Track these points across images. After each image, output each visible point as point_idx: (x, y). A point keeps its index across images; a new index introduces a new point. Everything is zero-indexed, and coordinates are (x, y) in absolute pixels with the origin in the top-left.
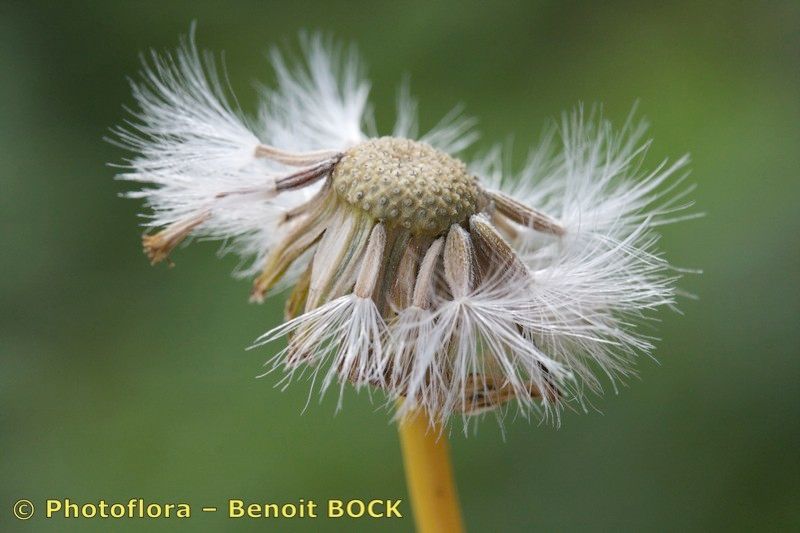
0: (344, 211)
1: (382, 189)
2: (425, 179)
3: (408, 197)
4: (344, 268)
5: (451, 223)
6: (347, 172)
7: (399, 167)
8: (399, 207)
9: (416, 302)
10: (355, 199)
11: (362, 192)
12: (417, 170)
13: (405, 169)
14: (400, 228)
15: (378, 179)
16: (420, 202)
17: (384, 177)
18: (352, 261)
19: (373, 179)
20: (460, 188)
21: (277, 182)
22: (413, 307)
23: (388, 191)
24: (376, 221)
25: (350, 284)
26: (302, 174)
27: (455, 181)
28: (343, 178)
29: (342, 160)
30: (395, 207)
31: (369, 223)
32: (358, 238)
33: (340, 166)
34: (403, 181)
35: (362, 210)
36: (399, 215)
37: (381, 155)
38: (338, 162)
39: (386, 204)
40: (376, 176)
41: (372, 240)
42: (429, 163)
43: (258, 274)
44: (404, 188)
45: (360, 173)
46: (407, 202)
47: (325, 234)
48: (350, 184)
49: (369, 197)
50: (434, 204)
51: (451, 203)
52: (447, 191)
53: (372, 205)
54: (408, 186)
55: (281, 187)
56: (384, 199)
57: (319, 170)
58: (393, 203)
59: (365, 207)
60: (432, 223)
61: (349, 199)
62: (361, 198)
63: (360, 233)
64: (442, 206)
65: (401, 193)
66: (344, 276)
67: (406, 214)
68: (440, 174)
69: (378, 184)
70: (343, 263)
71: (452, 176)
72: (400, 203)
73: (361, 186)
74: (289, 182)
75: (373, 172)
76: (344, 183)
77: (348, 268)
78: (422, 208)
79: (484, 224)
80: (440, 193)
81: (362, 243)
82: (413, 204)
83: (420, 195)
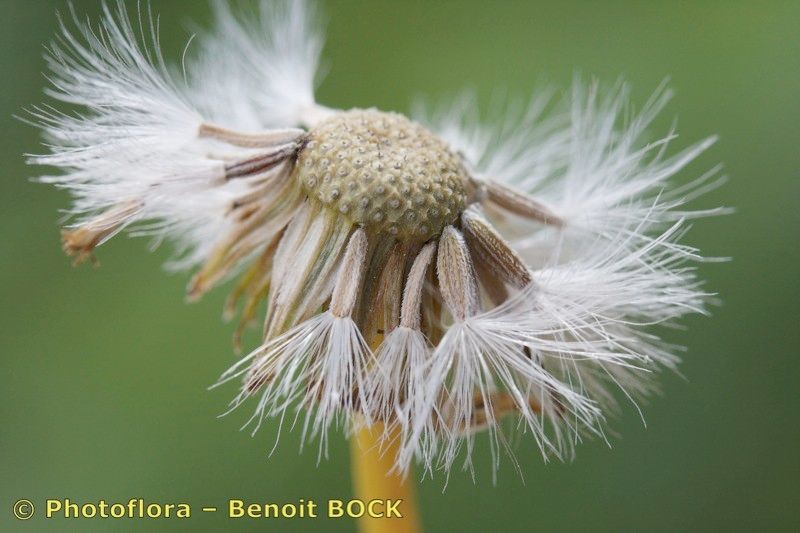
0: (311, 209)
1: (364, 189)
2: (411, 171)
3: (394, 197)
4: (316, 278)
5: (444, 225)
6: (316, 163)
7: (380, 157)
8: (383, 210)
9: (404, 320)
10: (330, 199)
11: (338, 189)
12: (400, 158)
13: (386, 159)
14: (385, 234)
15: (356, 175)
16: (409, 204)
17: (364, 172)
18: (325, 271)
19: (351, 175)
20: (451, 178)
21: (227, 169)
22: (401, 328)
23: (369, 190)
24: (356, 226)
25: (323, 298)
26: (257, 160)
27: (444, 171)
28: (313, 171)
29: (309, 145)
30: (379, 210)
31: (346, 226)
32: (332, 242)
33: (305, 153)
34: (386, 177)
35: (338, 212)
36: (384, 219)
37: (354, 139)
38: (303, 147)
39: (368, 206)
40: (354, 171)
41: (350, 247)
42: (411, 146)
43: (197, 268)
44: (389, 186)
45: (333, 165)
46: (394, 203)
47: (286, 233)
48: (322, 178)
49: (346, 198)
50: (425, 204)
51: (443, 200)
52: (438, 186)
53: (351, 208)
54: (393, 183)
55: (231, 174)
56: (365, 200)
57: (279, 156)
58: (377, 204)
59: (341, 210)
60: (424, 228)
61: (322, 197)
62: (337, 197)
63: (334, 237)
64: (433, 206)
65: (385, 193)
66: (316, 287)
67: (392, 218)
68: (427, 163)
69: (358, 181)
70: (313, 273)
71: (440, 164)
72: (385, 205)
73: (336, 183)
74: (240, 168)
75: (349, 165)
76: (313, 176)
77: (320, 279)
78: (410, 210)
79: (478, 222)
80: (430, 190)
81: (337, 249)
82: (401, 205)
83: (408, 194)
